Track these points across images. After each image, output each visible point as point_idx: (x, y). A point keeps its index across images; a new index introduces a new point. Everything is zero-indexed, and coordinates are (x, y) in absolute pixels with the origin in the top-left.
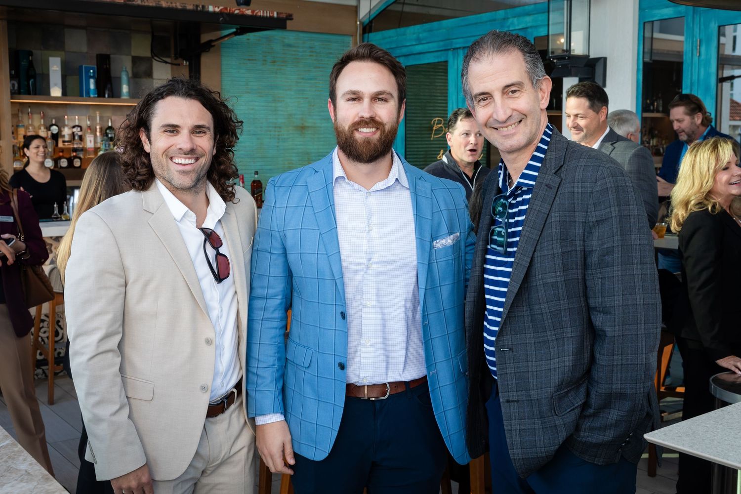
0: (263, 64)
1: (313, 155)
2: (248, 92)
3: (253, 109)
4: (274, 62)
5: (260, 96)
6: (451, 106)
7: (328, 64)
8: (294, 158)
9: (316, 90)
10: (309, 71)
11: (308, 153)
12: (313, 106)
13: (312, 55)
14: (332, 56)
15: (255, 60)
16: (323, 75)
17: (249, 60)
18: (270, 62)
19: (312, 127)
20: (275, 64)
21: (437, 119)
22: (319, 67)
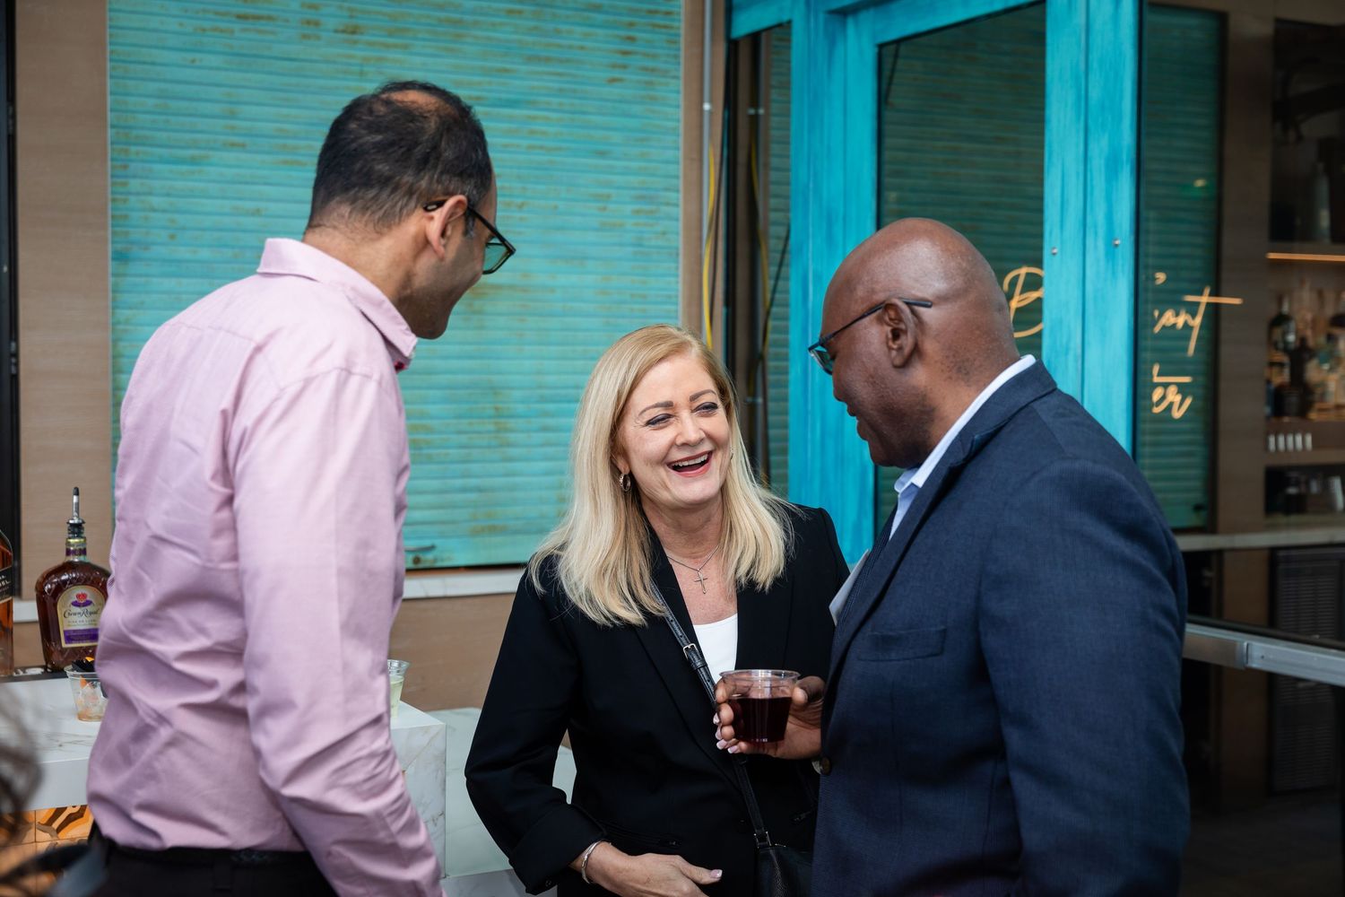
0: (305, 37)
1: (517, 394)
2: (233, 145)
3: (257, 213)
4: (354, 31)
5: (285, 162)
6: (1058, 192)
7: (582, 48)
8: (433, 409)
9: (531, 147)
10: (506, 71)
11: (494, 390)
12: (521, 206)
13: (520, 12)
14: (600, 17)
15: (270, 18)
16: (561, 90)
17: (242, 17)
18: (336, 31)
19: (512, 287)
20: (355, 37)
21: (1023, 271)
22: (548, 60)
